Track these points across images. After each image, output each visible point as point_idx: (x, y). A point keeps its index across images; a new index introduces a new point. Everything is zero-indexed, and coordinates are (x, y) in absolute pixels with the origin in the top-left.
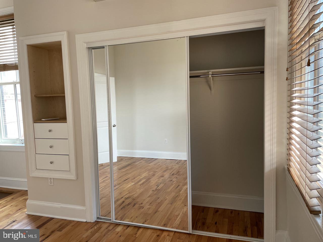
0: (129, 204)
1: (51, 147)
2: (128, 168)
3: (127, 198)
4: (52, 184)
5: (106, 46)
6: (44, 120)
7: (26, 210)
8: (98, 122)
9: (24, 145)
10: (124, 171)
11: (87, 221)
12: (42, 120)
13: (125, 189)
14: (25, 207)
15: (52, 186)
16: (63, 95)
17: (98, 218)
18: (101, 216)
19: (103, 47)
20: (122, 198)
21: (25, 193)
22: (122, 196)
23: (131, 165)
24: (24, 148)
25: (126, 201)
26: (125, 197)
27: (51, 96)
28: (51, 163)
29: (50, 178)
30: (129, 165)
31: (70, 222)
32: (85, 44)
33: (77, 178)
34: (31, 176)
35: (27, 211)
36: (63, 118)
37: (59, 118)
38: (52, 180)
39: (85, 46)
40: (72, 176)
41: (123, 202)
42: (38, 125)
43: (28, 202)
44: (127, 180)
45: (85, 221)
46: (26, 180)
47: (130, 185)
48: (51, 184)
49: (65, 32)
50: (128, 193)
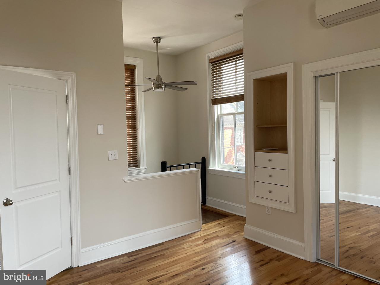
0: (354, 255)
1: (270, 176)
2: (349, 215)
3: (352, 248)
4: (270, 213)
5: (337, 73)
6: (264, 149)
7: (243, 233)
8: (321, 155)
9: (244, 173)
10: (344, 218)
11: (306, 260)
12: (262, 149)
13: (348, 237)
14: (242, 230)
15: (270, 215)
16: (285, 126)
17: (318, 260)
18: (321, 258)
19: (334, 74)
20: (345, 246)
21: (244, 219)
22: (346, 244)
23: (354, 212)
24: (245, 175)
25: (351, 250)
26: (349, 246)
27: (270, 126)
28: (270, 192)
29: (268, 207)
30: (350, 211)
31: (288, 256)
32: (313, 73)
33: (295, 211)
34: (250, 201)
35: (244, 235)
36: (283, 149)
37: (278, 148)
38: (270, 210)
39: (313, 75)
40: (291, 209)
41: (347, 251)
42: (258, 154)
43: (246, 226)
44: (349, 228)
45: (303, 258)
46: (245, 207)
47: (354, 234)
48: (268, 213)
49: (292, 64)
50: (353, 243)
